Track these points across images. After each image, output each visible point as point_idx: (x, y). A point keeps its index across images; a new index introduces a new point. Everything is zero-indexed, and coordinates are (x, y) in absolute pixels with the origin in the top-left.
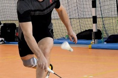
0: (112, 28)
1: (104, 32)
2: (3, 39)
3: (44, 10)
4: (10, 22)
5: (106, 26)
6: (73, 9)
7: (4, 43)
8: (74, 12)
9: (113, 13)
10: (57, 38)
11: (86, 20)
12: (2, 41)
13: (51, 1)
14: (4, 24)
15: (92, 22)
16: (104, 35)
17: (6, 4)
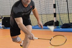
0: (65, 19)
1: (60, 22)
2: (4, 26)
3: (28, 12)
4: (7, 16)
5: (61, 19)
6: (43, 9)
7: (4, 28)
8: (43, 11)
9: (65, 11)
10: (34, 25)
11: (50, 15)
12: (3, 27)
13: (31, 6)
14: (4, 17)
15: (54, 16)
16: (60, 24)
17: (5, 6)
